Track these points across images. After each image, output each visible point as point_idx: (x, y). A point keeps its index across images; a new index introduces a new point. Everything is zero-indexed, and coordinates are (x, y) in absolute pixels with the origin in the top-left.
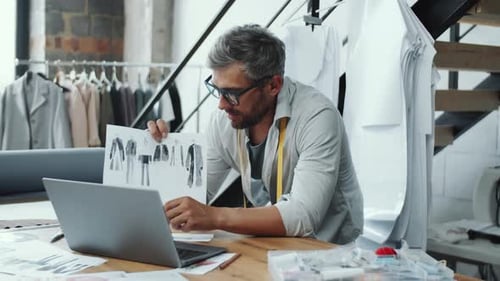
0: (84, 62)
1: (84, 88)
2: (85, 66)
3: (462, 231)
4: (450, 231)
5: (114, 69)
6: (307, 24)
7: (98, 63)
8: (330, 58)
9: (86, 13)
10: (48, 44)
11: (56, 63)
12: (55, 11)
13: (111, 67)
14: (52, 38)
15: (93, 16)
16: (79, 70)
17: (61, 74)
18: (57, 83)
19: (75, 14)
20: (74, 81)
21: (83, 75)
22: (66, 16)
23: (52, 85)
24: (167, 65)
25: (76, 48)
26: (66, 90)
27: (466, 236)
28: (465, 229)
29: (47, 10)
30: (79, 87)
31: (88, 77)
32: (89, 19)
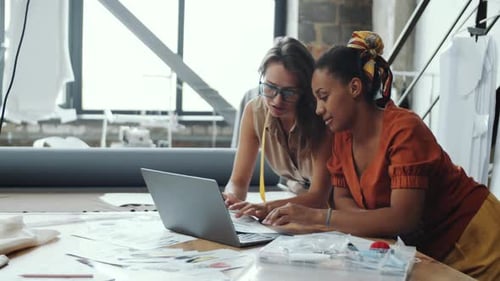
6: (472, 35)
8: (489, 67)
9: (337, 23)
12: (309, 22)
15: (343, 26)
19: (326, 24)
22: (318, 27)
24: (409, 74)
29: (300, 21)
32: (339, 27)
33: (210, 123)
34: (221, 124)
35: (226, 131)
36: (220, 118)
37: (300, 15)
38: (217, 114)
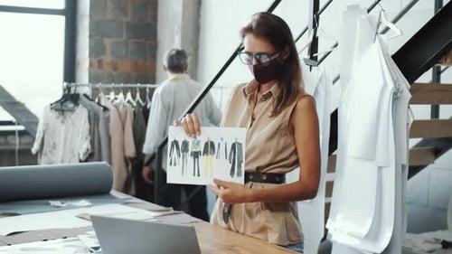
0: (122, 85)
1: (121, 107)
2: (122, 88)
3: (437, 241)
4: (426, 241)
5: (148, 90)
7: (134, 85)
9: (124, 38)
10: (91, 65)
11: (98, 86)
12: (98, 37)
13: (145, 89)
14: (95, 61)
15: (130, 41)
16: (117, 91)
17: (102, 94)
18: (99, 103)
19: (114, 40)
20: (113, 101)
21: (121, 96)
22: (107, 42)
23: (94, 104)
25: (115, 69)
26: (106, 109)
27: (440, 246)
28: (439, 240)
29: (90, 37)
30: (116, 107)
31: (125, 98)
32: (126, 43)
33: (13, 133)
34: (21, 133)
35: (26, 139)
36: (21, 128)
37: (90, 31)
38: (19, 124)
